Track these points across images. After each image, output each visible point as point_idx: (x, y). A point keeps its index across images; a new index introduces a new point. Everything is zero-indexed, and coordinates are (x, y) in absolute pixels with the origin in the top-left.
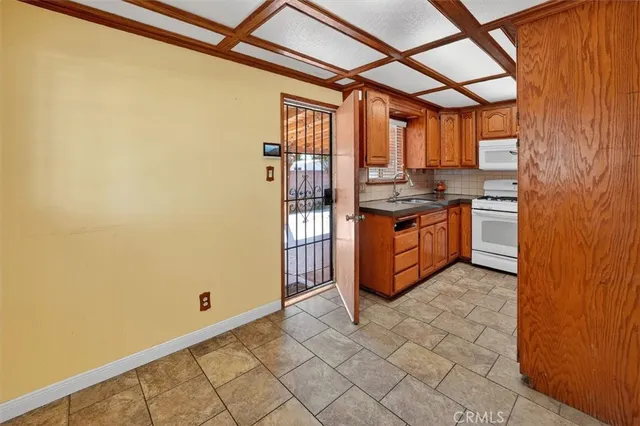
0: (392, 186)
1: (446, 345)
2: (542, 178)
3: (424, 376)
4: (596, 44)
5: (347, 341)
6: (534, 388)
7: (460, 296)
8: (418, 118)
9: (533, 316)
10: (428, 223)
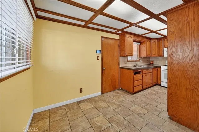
0: (135, 62)
1: (147, 107)
2: (174, 58)
3: (138, 113)
4: (190, 18)
5: (118, 103)
6: (172, 120)
7: (155, 94)
8: (144, 42)
9: (172, 99)
10: (145, 73)
